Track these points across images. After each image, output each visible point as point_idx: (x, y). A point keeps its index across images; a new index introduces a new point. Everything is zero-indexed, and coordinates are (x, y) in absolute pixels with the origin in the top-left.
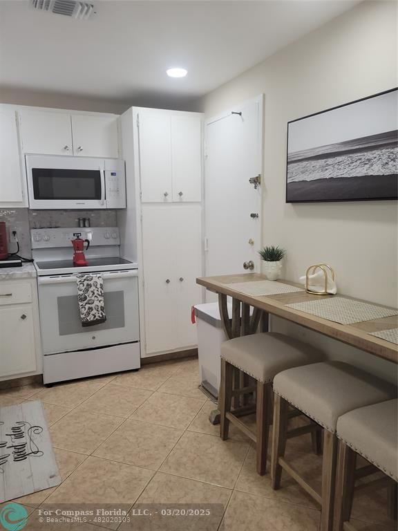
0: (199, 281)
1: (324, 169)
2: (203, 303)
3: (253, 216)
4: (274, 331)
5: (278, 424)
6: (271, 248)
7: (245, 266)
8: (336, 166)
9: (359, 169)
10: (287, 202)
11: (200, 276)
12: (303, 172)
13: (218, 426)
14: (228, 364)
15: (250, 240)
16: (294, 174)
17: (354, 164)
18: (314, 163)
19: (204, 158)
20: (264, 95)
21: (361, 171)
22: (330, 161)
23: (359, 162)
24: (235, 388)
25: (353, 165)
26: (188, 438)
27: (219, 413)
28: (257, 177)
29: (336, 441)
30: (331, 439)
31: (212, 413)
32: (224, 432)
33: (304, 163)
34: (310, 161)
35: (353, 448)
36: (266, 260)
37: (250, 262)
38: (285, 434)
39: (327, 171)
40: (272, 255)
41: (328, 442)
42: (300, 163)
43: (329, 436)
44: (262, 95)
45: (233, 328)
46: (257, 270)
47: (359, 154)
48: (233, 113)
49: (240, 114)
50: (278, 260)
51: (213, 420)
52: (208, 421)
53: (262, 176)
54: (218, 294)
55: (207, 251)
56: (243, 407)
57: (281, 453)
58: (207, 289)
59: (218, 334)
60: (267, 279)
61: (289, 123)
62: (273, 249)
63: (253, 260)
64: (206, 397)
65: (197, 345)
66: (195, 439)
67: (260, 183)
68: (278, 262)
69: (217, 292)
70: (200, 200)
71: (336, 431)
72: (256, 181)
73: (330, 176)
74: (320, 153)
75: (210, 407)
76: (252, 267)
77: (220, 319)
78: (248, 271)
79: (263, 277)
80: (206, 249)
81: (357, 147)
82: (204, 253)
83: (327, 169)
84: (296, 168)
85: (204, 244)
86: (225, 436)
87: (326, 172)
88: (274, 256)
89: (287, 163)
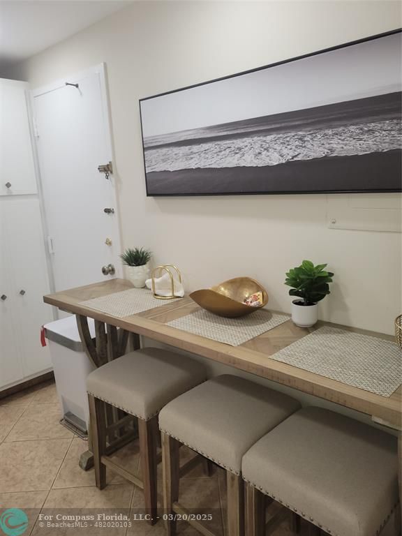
0: (47, 300)
1: (188, 157)
2: (55, 320)
3: (108, 211)
4: (147, 346)
5: (169, 467)
6: (135, 250)
7: (104, 272)
8: (203, 155)
9: (229, 159)
10: (148, 195)
11: (48, 293)
12: (164, 161)
13: (92, 471)
14: (97, 401)
15: (107, 240)
16: (154, 163)
17: (223, 152)
18: (176, 150)
19: (35, 139)
20: (105, 64)
21: (232, 161)
22: (195, 148)
23: (228, 150)
24: (109, 424)
25: (221, 154)
26: (55, 500)
27: (91, 454)
28: (108, 165)
29: (242, 483)
30: (236, 482)
31: (81, 457)
32: (100, 479)
33: (164, 150)
34: (171, 148)
35: (263, 491)
36: (130, 265)
37: (110, 265)
38: (177, 473)
39: (193, 160)
40: (136, 259)
41: (232, 486)
42: (159, 150)
43: (233, 478)
44: (102, 64)
45: (97, 349)
46: (119, 274)
47: (228, 142)
48: (67, 84)
49: (77, 86)
50: (145, 264)
51: (84, 465)
52: (79, 468)
53: (113, 163)
54: (75, 315)
55: (53, 254)
56: (119, 438)
57: (175, 497)
58: (60, 309)
59: (79, 360)
60: (134, 287)
61: (140, 100)
62: (137, 252)
63: (112, 264)
64: (71, 434)
65: (52, 368)
66: (64, 500)
67: (111, 172)
68: (144, 266)
69: (74, 313)
70: (36, 193)
71: (241, 472)
72: (107, 169)
73: (196, 166)
74: (182, 139)
75: (79, 447)
76: (112, 271)
77: (80, 341)
78: (108, 277)
79: (127, 285)
80: (51, 252)
81: (225, 133)
82: (49, 256)
83: (192, 158)
84: (156, 155)
85: (47, 245)
86: (102, 484)
87: (190, 162)
88: (139, 260)
89: (144, 149)
